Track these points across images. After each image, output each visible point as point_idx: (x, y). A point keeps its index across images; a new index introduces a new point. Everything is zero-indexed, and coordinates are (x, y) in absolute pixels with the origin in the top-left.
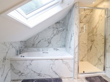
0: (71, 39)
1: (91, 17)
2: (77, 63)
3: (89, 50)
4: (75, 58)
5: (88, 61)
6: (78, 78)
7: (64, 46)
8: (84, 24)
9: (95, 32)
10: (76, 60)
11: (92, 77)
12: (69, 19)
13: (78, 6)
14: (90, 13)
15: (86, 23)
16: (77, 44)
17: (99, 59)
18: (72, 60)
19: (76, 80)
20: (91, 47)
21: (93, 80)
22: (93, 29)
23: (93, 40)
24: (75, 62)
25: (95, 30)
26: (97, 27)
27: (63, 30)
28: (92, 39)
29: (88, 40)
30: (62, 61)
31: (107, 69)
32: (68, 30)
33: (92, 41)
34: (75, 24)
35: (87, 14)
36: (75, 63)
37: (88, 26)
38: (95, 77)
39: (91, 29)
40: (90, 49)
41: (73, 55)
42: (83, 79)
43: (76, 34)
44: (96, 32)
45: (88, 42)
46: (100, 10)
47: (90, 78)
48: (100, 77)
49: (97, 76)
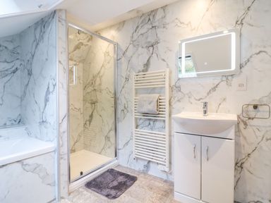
0: (47, 100)
1: (90, 50)
2: (66, 157)
3: (88, 122)
4: (60, 146)
5: (86, 147)
6: (69, 194)
7: (20, 121)
8: (75, 63)
9: (97, 83)
10: (65, 150)
11: (98, 177)
12: (38, 44)
13: (65, 21)
14: (88, 41)
15: (80, 62)
16: (64, 111)
17: (107, 138)
18: (52, 154)
19: (66, 200)
20: (91, 116)
21: (100, 182)
22: (94, 77)
23: (94, 100)
24: (60, 158)
25: (98, 79)
26: (101, 75)
27: (14, 72)
28: (93, 98)
29: (84, 100)
30: (23, 165)
31: (120, 152)
32: (33, 72)
33: (93, 103)
34: (60, 62)
35: (80, 41)
36: (62, 158)
37: (84, 70)
38: (102, 175)
39: (91, 77)
40: (90, 121)
41: (56, 140)
42: (81, 189)
43: (63, 87)
44: (100, 84)
45: (84, 105)
46: (106, 43)
47: (94, 180)
48: (111, 171)
49: (105, 172)
